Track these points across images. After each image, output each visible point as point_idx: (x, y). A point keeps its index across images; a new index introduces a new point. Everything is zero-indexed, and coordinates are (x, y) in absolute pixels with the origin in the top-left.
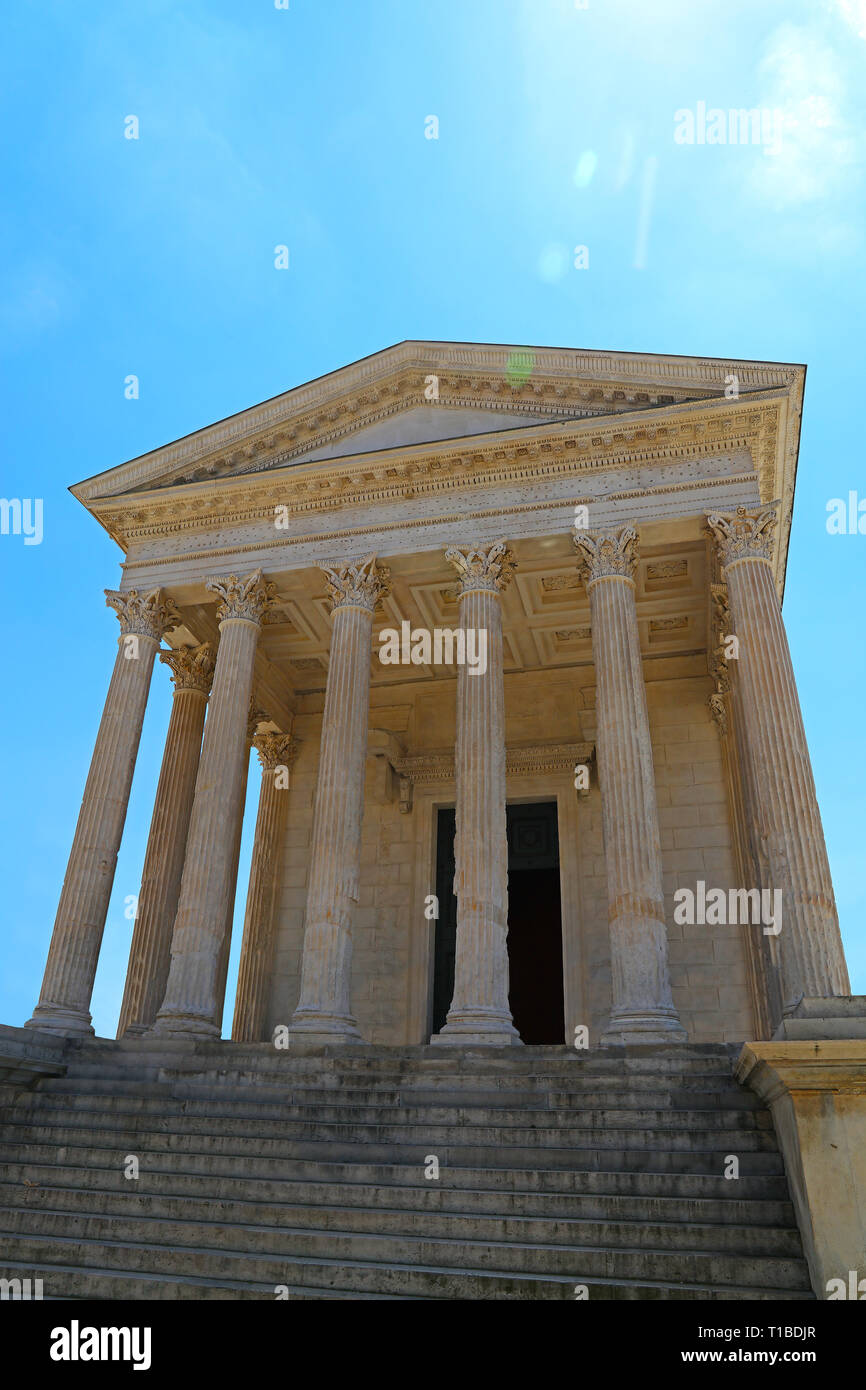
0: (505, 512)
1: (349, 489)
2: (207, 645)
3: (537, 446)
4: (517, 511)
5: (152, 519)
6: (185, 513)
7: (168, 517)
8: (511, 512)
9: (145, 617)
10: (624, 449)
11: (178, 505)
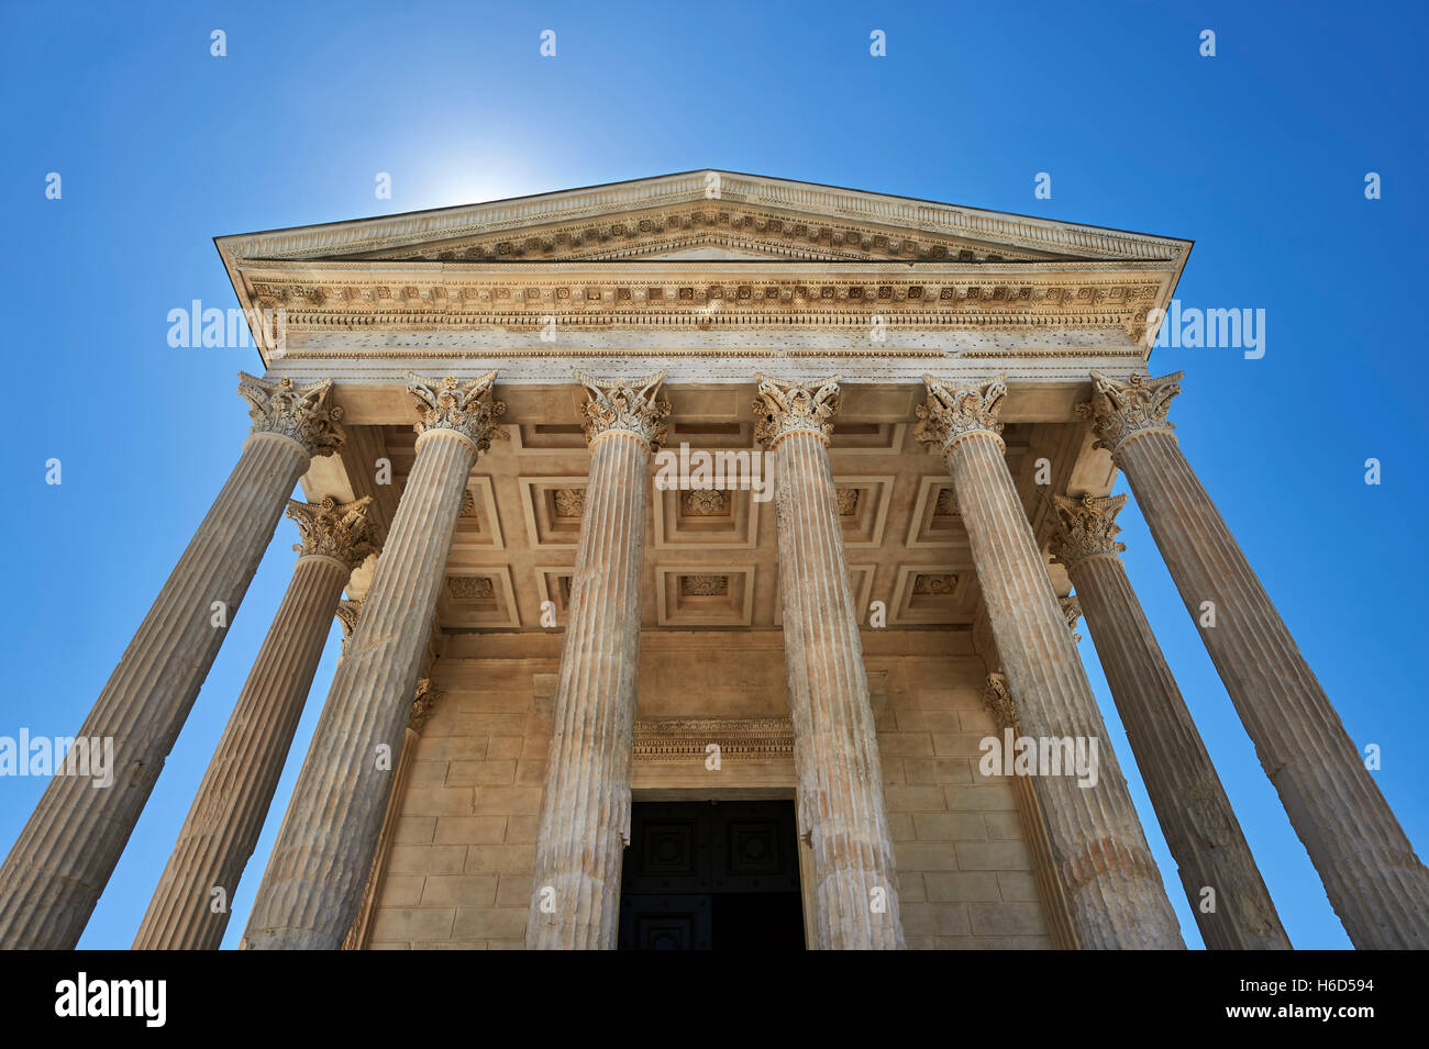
0: (833, 355)
1: (627, 307)
2: (366, 500)
3: (877, 287)
4: (847, 355)
5: (334, 303)
6: (385, 303)
7: (359, 304)
8: (840, 355)
9: (299, 416)
10: (977, 308)
11: (379, 289)
